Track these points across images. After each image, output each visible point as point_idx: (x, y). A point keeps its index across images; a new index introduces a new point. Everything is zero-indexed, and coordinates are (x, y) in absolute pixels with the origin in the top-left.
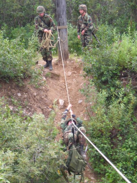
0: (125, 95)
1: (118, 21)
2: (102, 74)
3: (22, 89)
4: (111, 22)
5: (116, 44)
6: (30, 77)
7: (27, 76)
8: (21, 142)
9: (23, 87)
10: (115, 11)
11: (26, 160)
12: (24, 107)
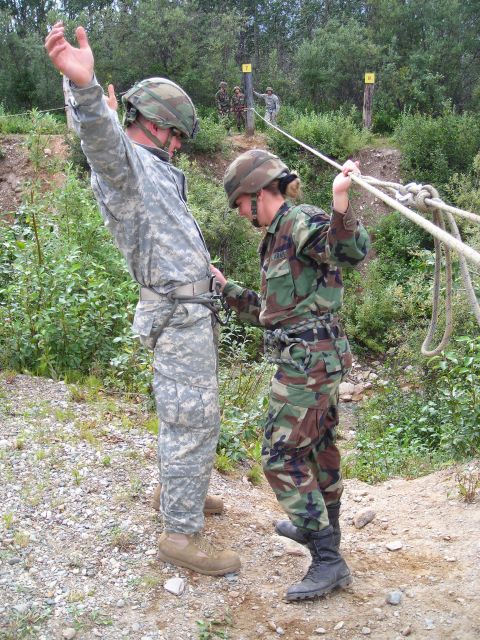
0: (301, 167)
1: (299, 103)
2: (282, 148)
3: (214, 160)
4: (293, 103)
5: (294, 122)
6: (220, 150)
7: (218, 149)
8: (213, 204)
9: (215, 158)
10: (297, 93)
11: (217, 218)
12: (215, 175)
